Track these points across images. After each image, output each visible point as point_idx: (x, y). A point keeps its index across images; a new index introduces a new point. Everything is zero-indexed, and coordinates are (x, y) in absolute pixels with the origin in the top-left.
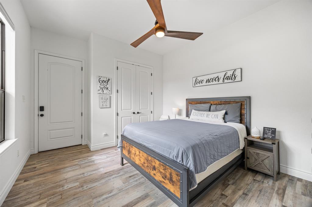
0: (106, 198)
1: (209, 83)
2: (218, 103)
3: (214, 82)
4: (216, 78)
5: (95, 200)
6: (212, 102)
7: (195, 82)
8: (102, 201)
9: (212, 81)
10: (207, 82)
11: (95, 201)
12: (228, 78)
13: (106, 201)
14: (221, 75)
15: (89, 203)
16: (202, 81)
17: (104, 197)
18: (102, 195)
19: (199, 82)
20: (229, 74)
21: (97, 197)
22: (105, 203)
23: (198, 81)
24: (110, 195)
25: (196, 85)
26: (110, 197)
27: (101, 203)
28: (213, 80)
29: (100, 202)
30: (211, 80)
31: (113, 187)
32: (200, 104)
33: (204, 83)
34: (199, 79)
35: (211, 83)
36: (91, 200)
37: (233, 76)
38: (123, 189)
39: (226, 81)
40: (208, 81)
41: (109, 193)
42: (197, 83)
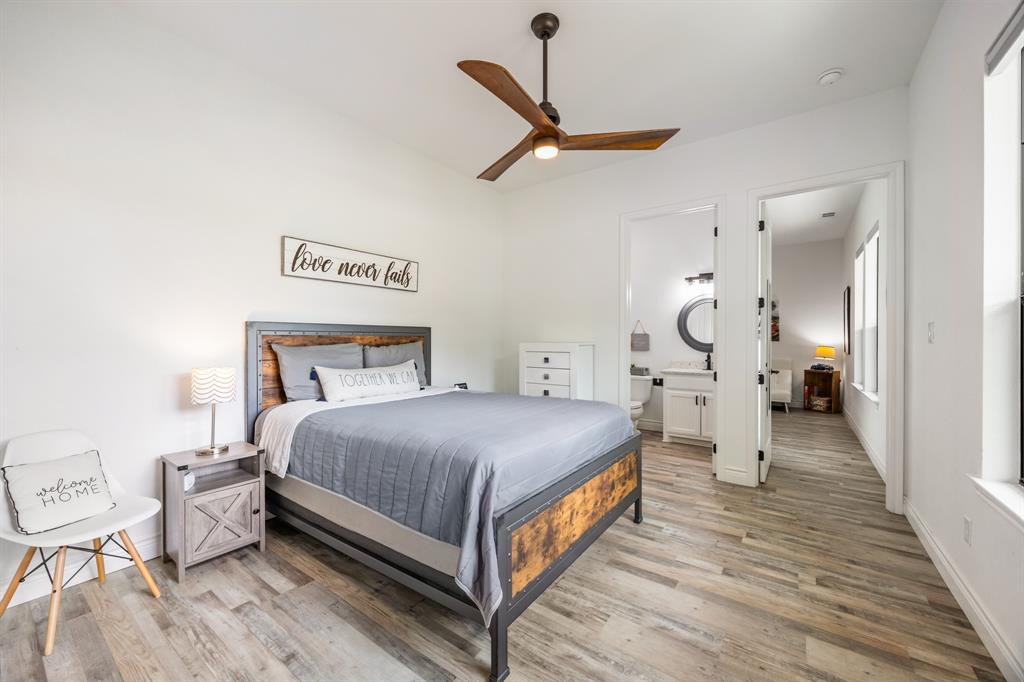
0: (684, 626)
1: (349, 278)
2: (373, 341)
3: (363, 279)
4: (368, 268)
5: (714, 650)
6: (358, 337)
7: (296, 258)
8: (698, 631)
9: (358, 272)
10: (343, 272)
11: (715, 647)
12: (395, 277)
13: (691, 624)
14: (382, 265)
15: (732, 654)
16: (326, 262)
17: (685, 634)
18: (686, 642)
19: (314, 264)
20: (398, 267)
21: (704, 651)
22: (697, 620)
23: (307, 256)
24: (670, 626)
25: (299, 272)
26: (675, 622)
27: (706, 630)
28: (361, 271)
29: (705, 634)
30: (355, 270)
31: (640, 633)
32: (320, 344)
33: (332, 273)
34: (315, 251)
35: (355, 279)
36: (723, 658)
37: (405, 278)
38: (630, 607)
39: (391, 284)
40: (345, 269)
41: (666, 631)
42: (302, 265)
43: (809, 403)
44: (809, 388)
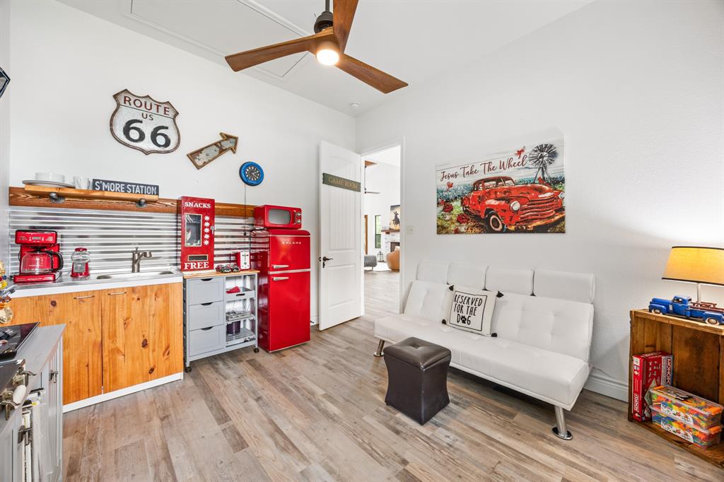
43: (643, 405)
44: (645, 361)
